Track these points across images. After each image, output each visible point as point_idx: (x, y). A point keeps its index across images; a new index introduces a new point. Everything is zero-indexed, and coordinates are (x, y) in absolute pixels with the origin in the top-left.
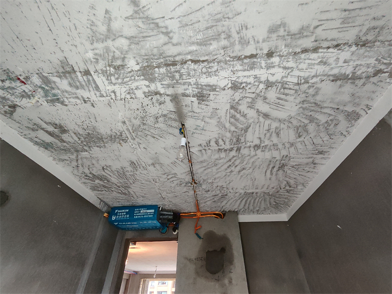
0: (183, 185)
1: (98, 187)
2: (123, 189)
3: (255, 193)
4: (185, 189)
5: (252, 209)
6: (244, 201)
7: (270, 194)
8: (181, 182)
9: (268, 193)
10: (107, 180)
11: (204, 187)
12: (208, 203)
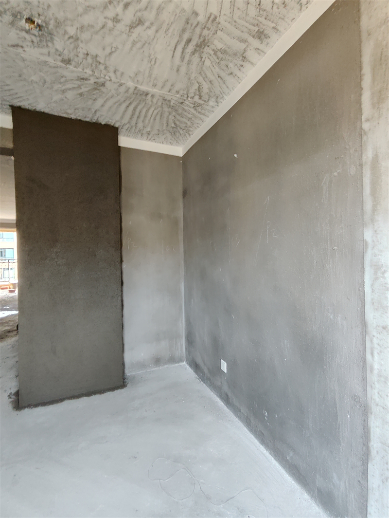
3: (150, 95)
5: (142, 128)
6: (131, 108)
7: (172, 104)
9: (169, 101)
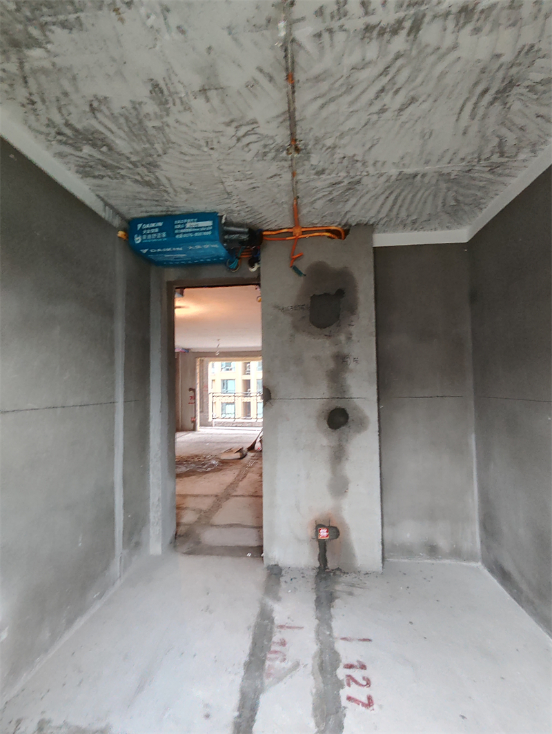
0: (271, 155)
1: (91, 167)
2: (145, 170)
4: (273, 169)
5: (405, 218)
6: (392, 197)
8: (265, 146)
10: (107, 145)
11: (315, 159)
12: (319, 204)
